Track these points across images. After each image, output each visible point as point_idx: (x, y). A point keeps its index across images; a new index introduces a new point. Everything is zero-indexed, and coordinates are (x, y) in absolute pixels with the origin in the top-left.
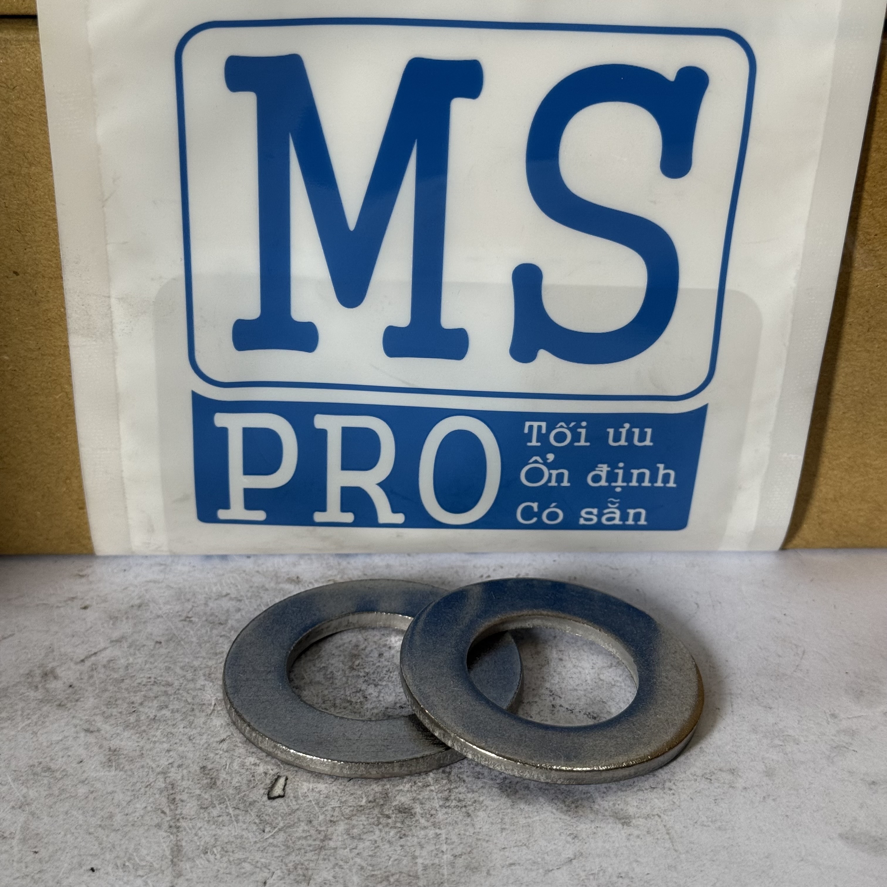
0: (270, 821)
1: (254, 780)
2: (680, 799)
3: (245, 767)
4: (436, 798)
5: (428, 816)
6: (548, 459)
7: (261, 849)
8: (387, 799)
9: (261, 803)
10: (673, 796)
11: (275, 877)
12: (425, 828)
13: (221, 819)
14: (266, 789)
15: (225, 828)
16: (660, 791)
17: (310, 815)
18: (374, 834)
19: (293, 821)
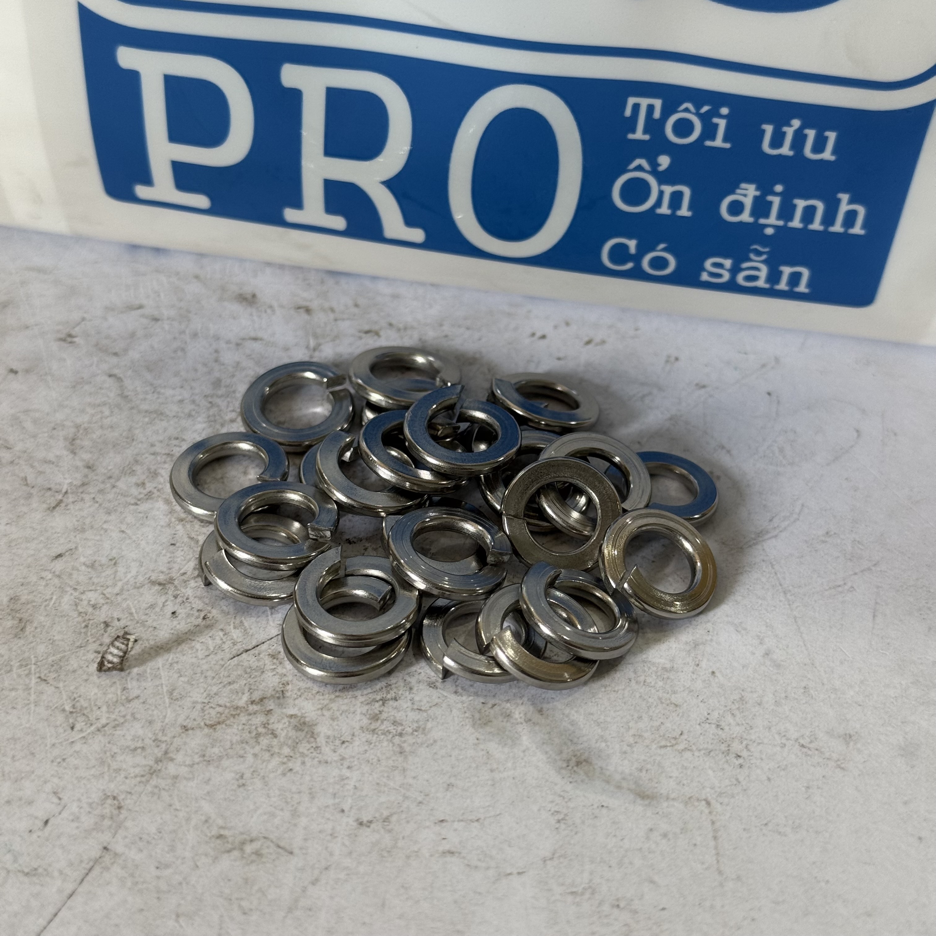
0: (89, 710)
1: (86, 633)
2: (749, 776)
3: (79, 608)
4: (359, 711)
5: (338, 742)
6: (659, 165)
7: (59, 760)
8: (281, 701)
9: (85, 677)
10: (739, 770)
11: (65, 814)
12: (326, 762)
13: (13, 694)
14: (98, 652)
15: (15, 712)
16: (721, 755)
17: (153, 711)
18: (244, 761)
19: (124, 716)
